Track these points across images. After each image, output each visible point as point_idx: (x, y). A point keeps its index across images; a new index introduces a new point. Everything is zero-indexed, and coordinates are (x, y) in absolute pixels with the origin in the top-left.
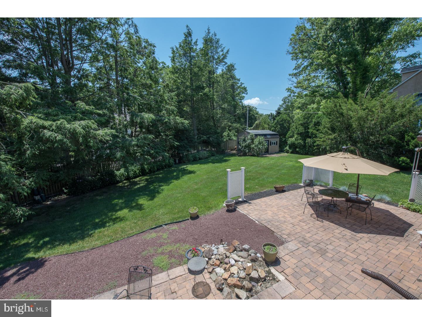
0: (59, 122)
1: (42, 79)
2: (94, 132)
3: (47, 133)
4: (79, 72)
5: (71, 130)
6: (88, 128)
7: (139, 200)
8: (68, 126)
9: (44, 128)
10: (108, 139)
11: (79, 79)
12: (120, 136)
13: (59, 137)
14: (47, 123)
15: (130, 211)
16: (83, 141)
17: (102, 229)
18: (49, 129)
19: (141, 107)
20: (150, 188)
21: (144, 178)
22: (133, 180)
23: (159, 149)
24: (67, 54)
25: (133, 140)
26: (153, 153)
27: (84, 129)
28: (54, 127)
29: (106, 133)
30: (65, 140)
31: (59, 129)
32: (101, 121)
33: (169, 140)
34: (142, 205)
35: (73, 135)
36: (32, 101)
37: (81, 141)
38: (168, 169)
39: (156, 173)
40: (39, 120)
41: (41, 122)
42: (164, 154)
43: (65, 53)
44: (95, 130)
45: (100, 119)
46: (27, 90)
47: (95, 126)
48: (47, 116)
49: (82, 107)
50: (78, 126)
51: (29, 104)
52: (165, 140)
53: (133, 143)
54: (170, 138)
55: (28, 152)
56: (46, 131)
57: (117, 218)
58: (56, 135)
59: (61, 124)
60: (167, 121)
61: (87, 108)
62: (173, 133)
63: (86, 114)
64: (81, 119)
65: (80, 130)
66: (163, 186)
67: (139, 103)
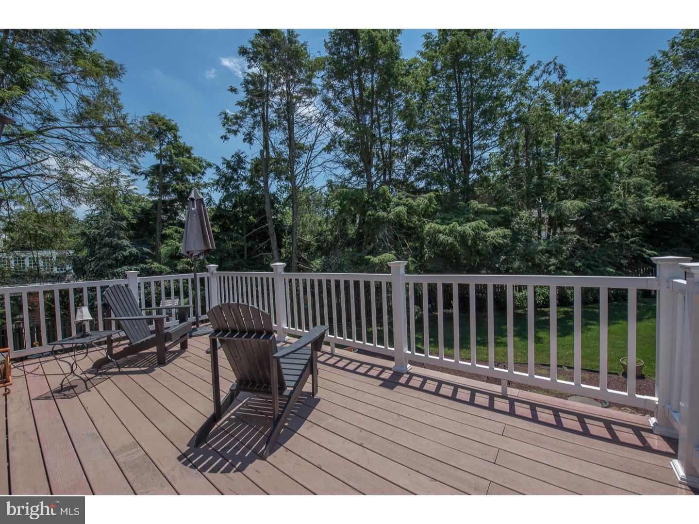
0: (452, 225)
1: (442, 184)
2: (484, 233)
3: (442, 237)
4: (479, 164)
5: (461, 233)
6: (478, 229)
7: (540, 333)
8: (459, 228)
9: (440, 232)
10: (500, 241)
11: (479, 172)
12: (522, 240)
13: (451, 240)
14: (442, 228)
15: (520, 340)
16: (472, 244)
17: (482, 347)
18: (443, 233)
19: (562, 192)
20: (567, 323)
21: (562, 310)
22: (543, 309)
23: (595, 261)
24: (468, 148)
25: (540, 244)
26: (580, 267)
27: (474, 231)
28: (447, 231)
29: (497, 234)
30: (455, 243)
31: (451, 232)
32: (495, 221)
33: (628, 245)
34: (542, 338)
35: (463, 237)
36: (433, 208)
37: (469, 244)
38: (620, 304)
39: (591, 306)
40: (436, 225)
41: (437, 226)
42: (605, 269)
43: (466, 147)
44: (486, 230)
45: (495, 218)
46: (430, 200)
47: (486, 226)
48: (444, 221)
49: (475, 206)
50: (467, 228)
51: (431, 212)
52: (620, 245)
53: (540, 248)
54: (633, 242)
55: (427, 255)
56: (440, 235)
57: (502, 343)
58: (448, 238)
59: (453, 227)
60: (617, 209)
61: (480, 206)
62: (640, 230)
63: (478, 214)
64: (474, 220)
65: (469, 231)
66: (592, 324)
67: (559, 186)
